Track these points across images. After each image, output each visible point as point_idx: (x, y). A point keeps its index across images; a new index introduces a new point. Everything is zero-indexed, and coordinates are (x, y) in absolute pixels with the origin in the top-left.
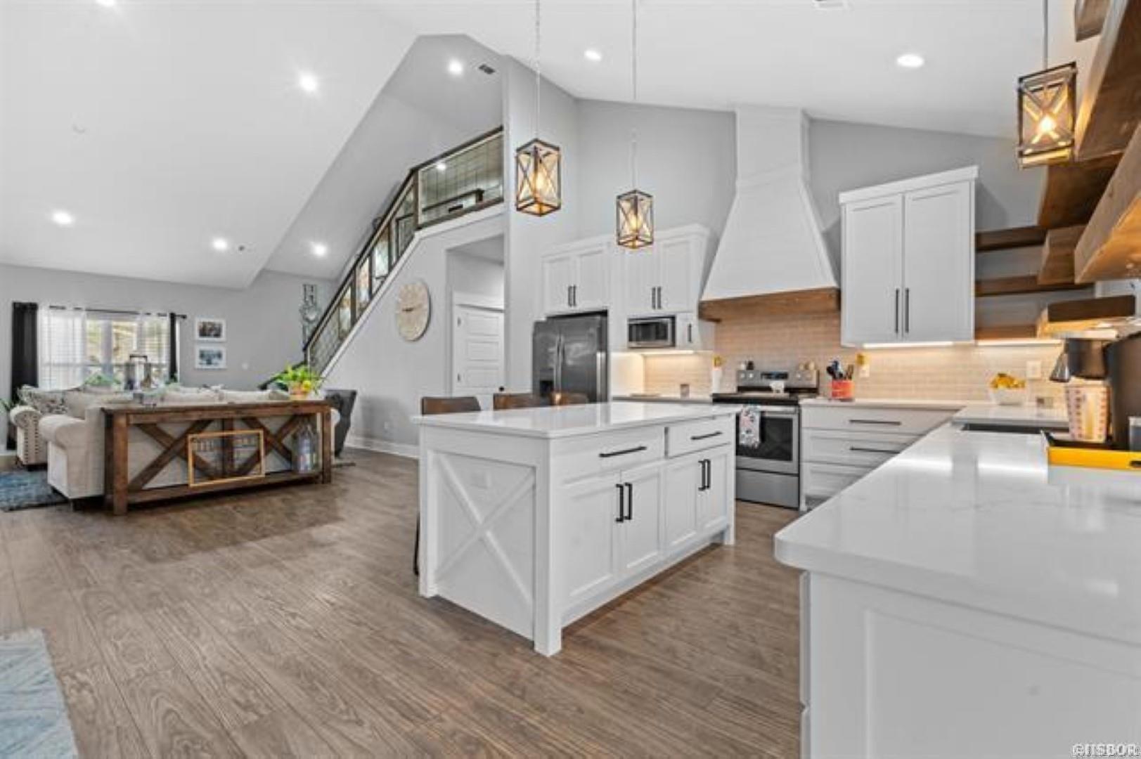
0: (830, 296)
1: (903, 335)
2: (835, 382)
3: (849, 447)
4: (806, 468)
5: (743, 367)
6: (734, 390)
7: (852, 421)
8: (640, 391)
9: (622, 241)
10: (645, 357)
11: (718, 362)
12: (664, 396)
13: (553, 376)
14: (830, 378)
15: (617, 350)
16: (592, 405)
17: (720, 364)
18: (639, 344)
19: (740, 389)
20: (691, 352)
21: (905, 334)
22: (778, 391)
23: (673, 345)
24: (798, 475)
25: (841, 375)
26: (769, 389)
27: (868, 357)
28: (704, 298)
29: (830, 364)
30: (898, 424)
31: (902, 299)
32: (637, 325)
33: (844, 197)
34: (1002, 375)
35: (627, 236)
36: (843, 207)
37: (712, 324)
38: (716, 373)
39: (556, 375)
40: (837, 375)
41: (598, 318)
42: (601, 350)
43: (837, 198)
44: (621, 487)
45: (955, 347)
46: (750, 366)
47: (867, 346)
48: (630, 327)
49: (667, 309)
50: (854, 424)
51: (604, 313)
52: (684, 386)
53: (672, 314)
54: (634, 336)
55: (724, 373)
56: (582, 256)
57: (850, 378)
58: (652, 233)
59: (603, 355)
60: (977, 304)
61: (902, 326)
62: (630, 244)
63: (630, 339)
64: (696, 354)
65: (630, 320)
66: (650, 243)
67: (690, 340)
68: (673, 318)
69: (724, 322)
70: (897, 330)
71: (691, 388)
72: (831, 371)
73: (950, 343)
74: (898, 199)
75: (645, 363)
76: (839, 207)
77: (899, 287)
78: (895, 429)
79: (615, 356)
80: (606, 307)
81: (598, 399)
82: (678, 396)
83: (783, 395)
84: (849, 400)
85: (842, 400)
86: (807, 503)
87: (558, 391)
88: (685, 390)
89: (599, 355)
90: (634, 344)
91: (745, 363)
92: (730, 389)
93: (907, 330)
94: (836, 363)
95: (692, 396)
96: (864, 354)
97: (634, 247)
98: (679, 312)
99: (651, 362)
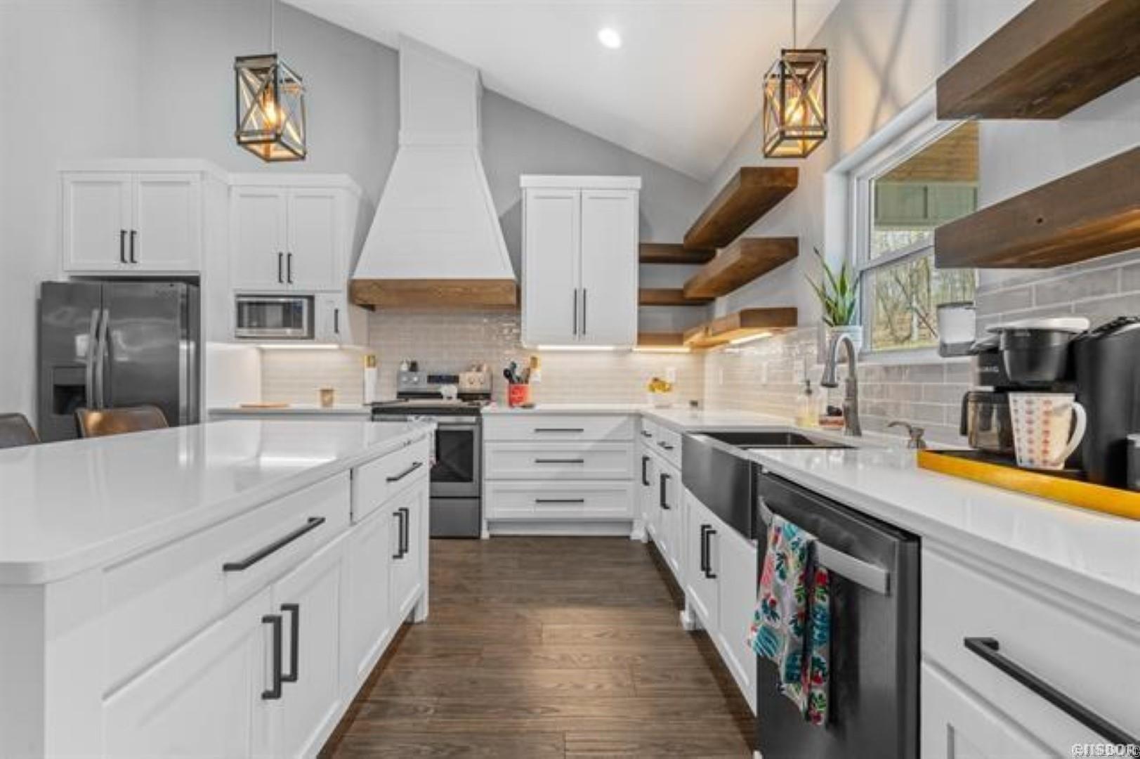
0: (511, 289)
1: (579, 336)
2: (513, 386)
3: (533, 460)
4: (488, 487)
5: (405, 368)
6: (394, 397)
7: (538, 430)
8: (256, 400)
9: (243, 139)
10: (263, 351)
11: (372, 361)
12: (294, 406)
13: (84, 378)
14: (507, 381)
15: (215, 339)
16: (168, 432)
17: (374, 365)
18: (251, 332)
19: (401, 395)
20: (334, 346)
21: (582, 336)
22: (450, 398)
23: (311, 336)
24: (479, 498)
25: (519, 379)
26: (438, 395)
27: (542, 359)
28: (357, 276)
29: (507, 366)
30: (580, 430)
31: (580, 299)
32: (250, 304)
33: (525, 180)
34: (656, 380)
35: (253, 133)
36: (524, 191)
37: (364, 312)
38: (370, 374)
39: (93, 377)
40: (516, 380)
41: (181, 287)
42: (187, 338)
43: (518, 181)
44: (276, 621)
45: (615, 352)
46: (414, 367)
47: (541, 347)
48: (240, 306)
49: (300, 286)
50: (540, 433)
51: (194, 281)
52: (325, 392)
53: (311, 294)
54: (246, 320)
55: (379, 376)
56: (144, 183)
57: (527, 382)
58: (304, 141)
59: (192, 346)
60: (640, 312)
61: (580, 328)
62: (260, 149)
63: (240, 325)
64: (341, 349)
65: (239, 296)
66: (303, 158)
67: (337, 331)
68: (311, 299)
69: (378, 311)
70: (575, 332)
71: (336, 396)
72: (508, 374)
73: (610, 348)
74: (575, 194)
75: (263, 362)
76: (520, 190)
77: (578, 288)
78: (577, 436)
79: (211, 348)
80: (197, 272)
81: (182, 418)
82: (317, 406)
83: (456, 402)
84: (531, 406)
85: (524, 407)
86: (489, 529)
87: (95, 408)
88: (327, 398)
89: (183, 346)
90: (244, 332)
91: (407, 362)
92: (388, 396)
93: (584, 332)
94: (514, 366)
95: (337, 406)
96: (537, 356)
97: (267, 159)
98: (322, 291)
99: (272, 358)
